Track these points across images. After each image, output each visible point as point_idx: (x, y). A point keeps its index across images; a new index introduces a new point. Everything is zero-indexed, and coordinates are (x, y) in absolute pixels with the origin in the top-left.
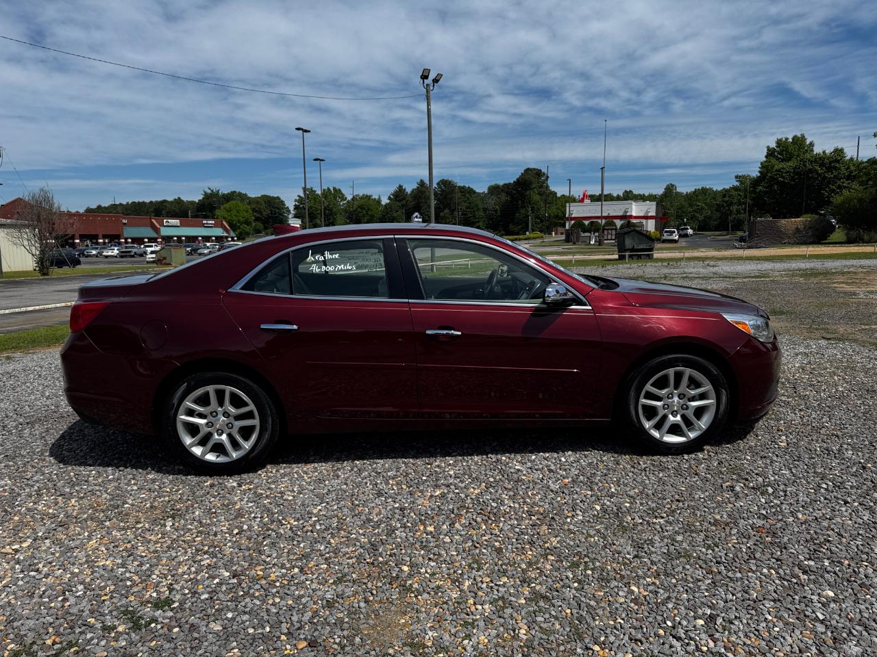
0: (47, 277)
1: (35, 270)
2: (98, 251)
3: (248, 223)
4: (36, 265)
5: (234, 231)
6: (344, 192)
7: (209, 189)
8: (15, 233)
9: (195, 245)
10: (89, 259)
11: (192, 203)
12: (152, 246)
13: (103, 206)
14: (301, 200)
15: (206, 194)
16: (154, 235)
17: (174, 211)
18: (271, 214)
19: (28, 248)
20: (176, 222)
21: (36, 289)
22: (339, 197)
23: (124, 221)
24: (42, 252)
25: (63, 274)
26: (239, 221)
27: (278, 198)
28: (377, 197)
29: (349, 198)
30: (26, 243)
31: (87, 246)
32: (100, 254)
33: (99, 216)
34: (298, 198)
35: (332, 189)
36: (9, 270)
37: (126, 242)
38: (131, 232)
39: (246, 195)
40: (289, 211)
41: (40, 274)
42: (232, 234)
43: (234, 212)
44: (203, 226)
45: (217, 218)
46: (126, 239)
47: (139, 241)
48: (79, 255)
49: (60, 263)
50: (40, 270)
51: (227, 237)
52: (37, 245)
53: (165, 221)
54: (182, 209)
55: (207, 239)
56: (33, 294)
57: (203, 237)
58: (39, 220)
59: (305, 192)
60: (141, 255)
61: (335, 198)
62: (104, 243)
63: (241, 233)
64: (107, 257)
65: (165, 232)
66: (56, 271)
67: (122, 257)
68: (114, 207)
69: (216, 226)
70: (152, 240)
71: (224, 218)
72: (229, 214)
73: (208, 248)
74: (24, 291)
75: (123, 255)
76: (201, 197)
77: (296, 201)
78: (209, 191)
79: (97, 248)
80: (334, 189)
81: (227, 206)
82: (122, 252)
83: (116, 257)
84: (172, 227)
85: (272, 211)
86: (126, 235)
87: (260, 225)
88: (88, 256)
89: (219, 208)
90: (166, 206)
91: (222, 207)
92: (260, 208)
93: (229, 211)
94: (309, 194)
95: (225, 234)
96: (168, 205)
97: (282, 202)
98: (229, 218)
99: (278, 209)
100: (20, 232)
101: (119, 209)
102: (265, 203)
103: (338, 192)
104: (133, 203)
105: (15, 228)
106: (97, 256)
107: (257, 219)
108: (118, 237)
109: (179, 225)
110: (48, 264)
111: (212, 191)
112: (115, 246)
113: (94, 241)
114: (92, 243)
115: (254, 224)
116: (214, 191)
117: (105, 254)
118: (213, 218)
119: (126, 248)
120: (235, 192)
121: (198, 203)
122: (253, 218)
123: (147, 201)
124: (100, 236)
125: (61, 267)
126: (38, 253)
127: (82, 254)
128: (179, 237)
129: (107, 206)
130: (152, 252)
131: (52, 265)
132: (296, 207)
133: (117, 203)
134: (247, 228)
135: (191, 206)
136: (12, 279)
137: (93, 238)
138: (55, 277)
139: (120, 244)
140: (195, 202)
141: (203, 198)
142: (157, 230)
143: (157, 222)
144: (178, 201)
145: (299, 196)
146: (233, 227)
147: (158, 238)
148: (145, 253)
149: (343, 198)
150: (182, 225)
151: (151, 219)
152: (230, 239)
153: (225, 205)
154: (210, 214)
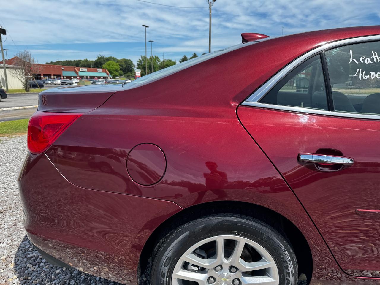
0: (28, 92)
1: (23, 89)
2: (51, 81)
3: (117, 71)
4: (24, 87)
5: (111, 74)
6: (159, 58)
7: (100, 55)
8: (14, 71)
9: (94, 80)
10: (47, 85)
11: (92, 61)
12: (75, 80)
13: (53, 62)
14: (140, 61)
15: (98, 58)
16: (76, 75)
17: (84, 65)
18: (127, 67)
19: (19, 78)
20: (85, 69)
21: (23, 98)
22: (157, 60)
23: (63, 69)
24: (27, 81)
25: (36, 91)
26: (113, 70)
27: (130, 60)
28: (174, 61)
29: (162, 61)
30: (18, 76)
31: (46, 79)
32: (52, 83)
33: (52, 66)
34: (139, 60)
35: (154, 57)
36: (11, 89)
37: (64, 78)
38: (66, 73)
39: (116, 58)
40: (134, 66)
41: (25, 91)
42: (110, 76)
43: (111, 66)
44: (97, 71)
45: (104, 68)
46: (64, 77)
47: (69, 78)
48: (43, 83)
49: (35, 86)
50: (25, 89)
51: (108, 77)
52: (24, 77)
53: (81, 69)
54: (88, 64)
55: (99, 78)
56: (22, 100)
57: (97, 77)
58: (24, 66)
59: (142, 58)
60: (70, 84)
61: (155, 61)
62: (54, 78)
63: (114, 76)
64: (55, 84)
65: (81, 74)
66: (32, 90)
67: (62, 84)
68: (58, 63)
69: (103, 72)
70: (75, 77)
71: (107, 68)
72: (109, 66)
73: (100, 81)
74: (18, 98)
75: (63, 84)
76: (96, 59)
77: (138, 61)
78: (100, 56)
79: (51, 80)
80: (155, 56)
81: (108, 63)
82: (62, 82)
83: (59, 84)
84: (84, 72)
85: (127, 66)
86: (63, 75)
87: (122, 72)
88: (47, 84)
89: (104, 64)
90: (81, 63)
91: (106, 63)
92: (122, 65)
93: (109, 65)
94: (144, 59)
95: (107, 76)
96: (82, 62)
97: (132, 62)
98: (109, 68)
99: (130, 65)
100: (16, 71)
101: (60, 63)
102: (124, 62)
103: (157, 58)
104: (67, 61)
105: (13, 69)
106: (51, 84)
107: (121, 69)
108: (60, 75)
109: (87, 71)
110: (29, 86)
111: (101, 56)
112: (59, 80)
113: (50, 77)
114: (49, 78)
115: (119, 71)
116: (102, 56)
117: (54, 83)
118: (101, 68)
119: (64, 80)
120: (111, 57)
121: (95, 62)
122: (119, 69)
123: (73, 60)
124: (52, 75)
125: (35, 88)
126: (24, 81)
127: (44, 82)
128: (87, 77)
129: (55, 62)
130: (76, 83)
131: (31, 87)
132: (138, 65)
133: (60, 61)
134: (117, 74)
135: (92, 63)
136: (13, 93)
137: (49, 75)
138: (32, 92)
139: (61, 78)
140: (93, 61)
141: (97, 59)
142: (77, 73)
143: (77, 69)
144: (86, 61)
145: (139, 59)
146: (111, 73)
147: (77, 77)
148: (72, 83)
149: (159, 61)
150: (88, 71)
151: (74, 68)
152: (109, 78)
153: (107, 63)
154: (100, 67)
